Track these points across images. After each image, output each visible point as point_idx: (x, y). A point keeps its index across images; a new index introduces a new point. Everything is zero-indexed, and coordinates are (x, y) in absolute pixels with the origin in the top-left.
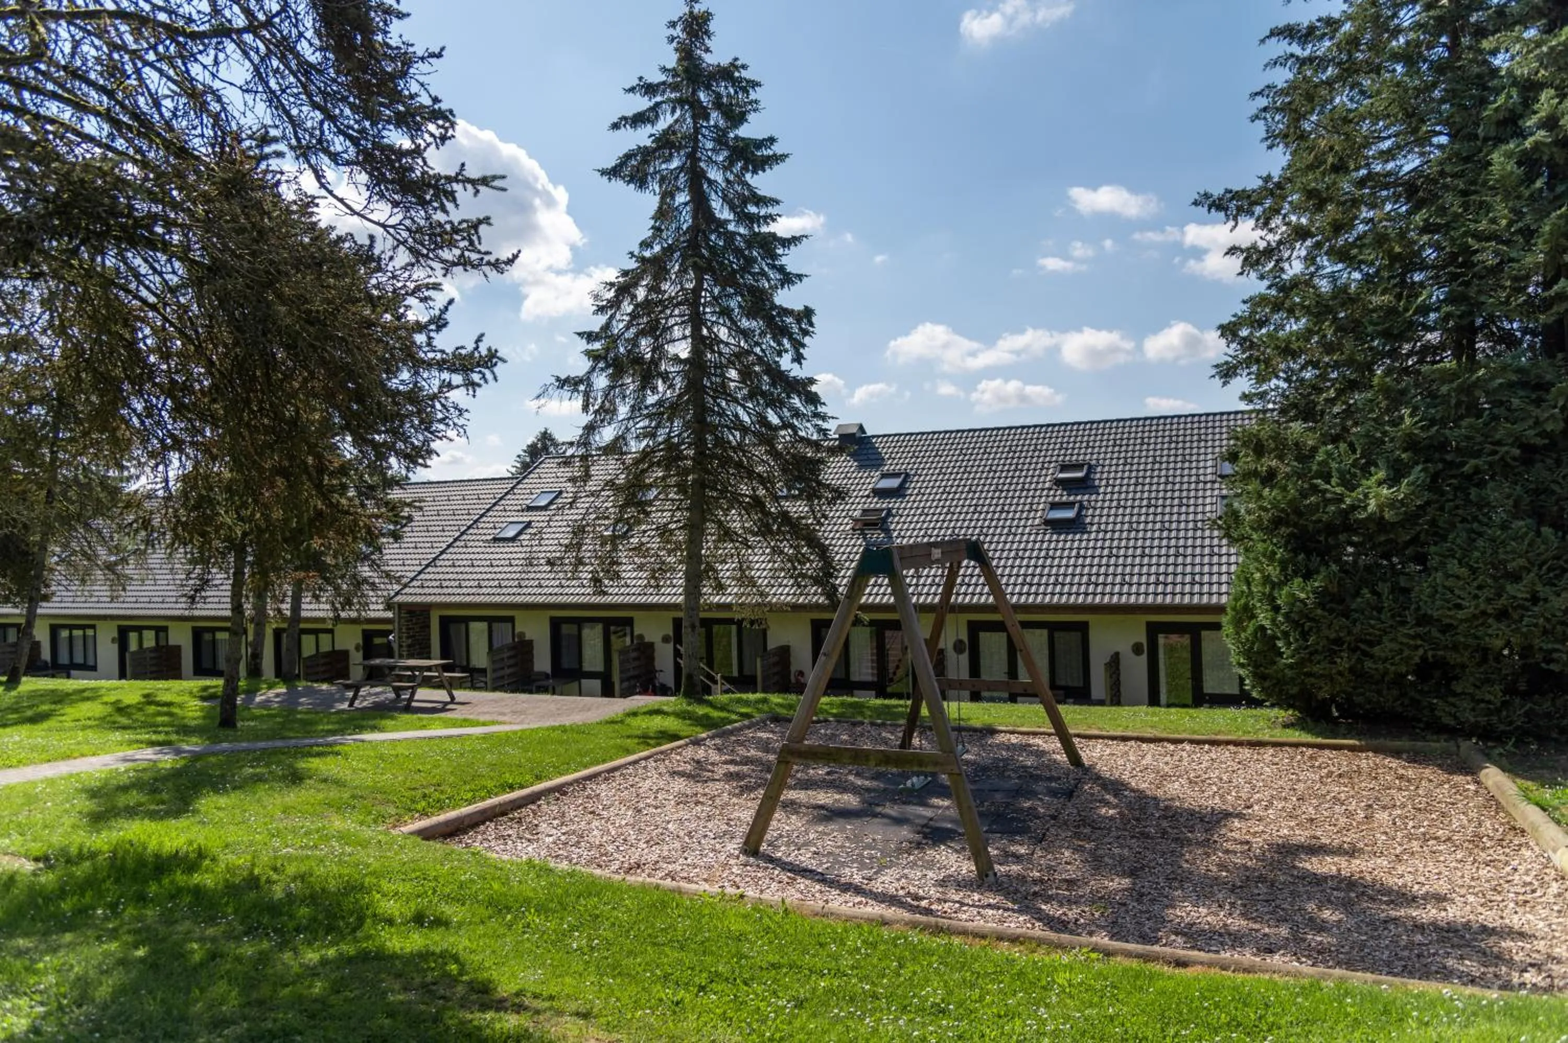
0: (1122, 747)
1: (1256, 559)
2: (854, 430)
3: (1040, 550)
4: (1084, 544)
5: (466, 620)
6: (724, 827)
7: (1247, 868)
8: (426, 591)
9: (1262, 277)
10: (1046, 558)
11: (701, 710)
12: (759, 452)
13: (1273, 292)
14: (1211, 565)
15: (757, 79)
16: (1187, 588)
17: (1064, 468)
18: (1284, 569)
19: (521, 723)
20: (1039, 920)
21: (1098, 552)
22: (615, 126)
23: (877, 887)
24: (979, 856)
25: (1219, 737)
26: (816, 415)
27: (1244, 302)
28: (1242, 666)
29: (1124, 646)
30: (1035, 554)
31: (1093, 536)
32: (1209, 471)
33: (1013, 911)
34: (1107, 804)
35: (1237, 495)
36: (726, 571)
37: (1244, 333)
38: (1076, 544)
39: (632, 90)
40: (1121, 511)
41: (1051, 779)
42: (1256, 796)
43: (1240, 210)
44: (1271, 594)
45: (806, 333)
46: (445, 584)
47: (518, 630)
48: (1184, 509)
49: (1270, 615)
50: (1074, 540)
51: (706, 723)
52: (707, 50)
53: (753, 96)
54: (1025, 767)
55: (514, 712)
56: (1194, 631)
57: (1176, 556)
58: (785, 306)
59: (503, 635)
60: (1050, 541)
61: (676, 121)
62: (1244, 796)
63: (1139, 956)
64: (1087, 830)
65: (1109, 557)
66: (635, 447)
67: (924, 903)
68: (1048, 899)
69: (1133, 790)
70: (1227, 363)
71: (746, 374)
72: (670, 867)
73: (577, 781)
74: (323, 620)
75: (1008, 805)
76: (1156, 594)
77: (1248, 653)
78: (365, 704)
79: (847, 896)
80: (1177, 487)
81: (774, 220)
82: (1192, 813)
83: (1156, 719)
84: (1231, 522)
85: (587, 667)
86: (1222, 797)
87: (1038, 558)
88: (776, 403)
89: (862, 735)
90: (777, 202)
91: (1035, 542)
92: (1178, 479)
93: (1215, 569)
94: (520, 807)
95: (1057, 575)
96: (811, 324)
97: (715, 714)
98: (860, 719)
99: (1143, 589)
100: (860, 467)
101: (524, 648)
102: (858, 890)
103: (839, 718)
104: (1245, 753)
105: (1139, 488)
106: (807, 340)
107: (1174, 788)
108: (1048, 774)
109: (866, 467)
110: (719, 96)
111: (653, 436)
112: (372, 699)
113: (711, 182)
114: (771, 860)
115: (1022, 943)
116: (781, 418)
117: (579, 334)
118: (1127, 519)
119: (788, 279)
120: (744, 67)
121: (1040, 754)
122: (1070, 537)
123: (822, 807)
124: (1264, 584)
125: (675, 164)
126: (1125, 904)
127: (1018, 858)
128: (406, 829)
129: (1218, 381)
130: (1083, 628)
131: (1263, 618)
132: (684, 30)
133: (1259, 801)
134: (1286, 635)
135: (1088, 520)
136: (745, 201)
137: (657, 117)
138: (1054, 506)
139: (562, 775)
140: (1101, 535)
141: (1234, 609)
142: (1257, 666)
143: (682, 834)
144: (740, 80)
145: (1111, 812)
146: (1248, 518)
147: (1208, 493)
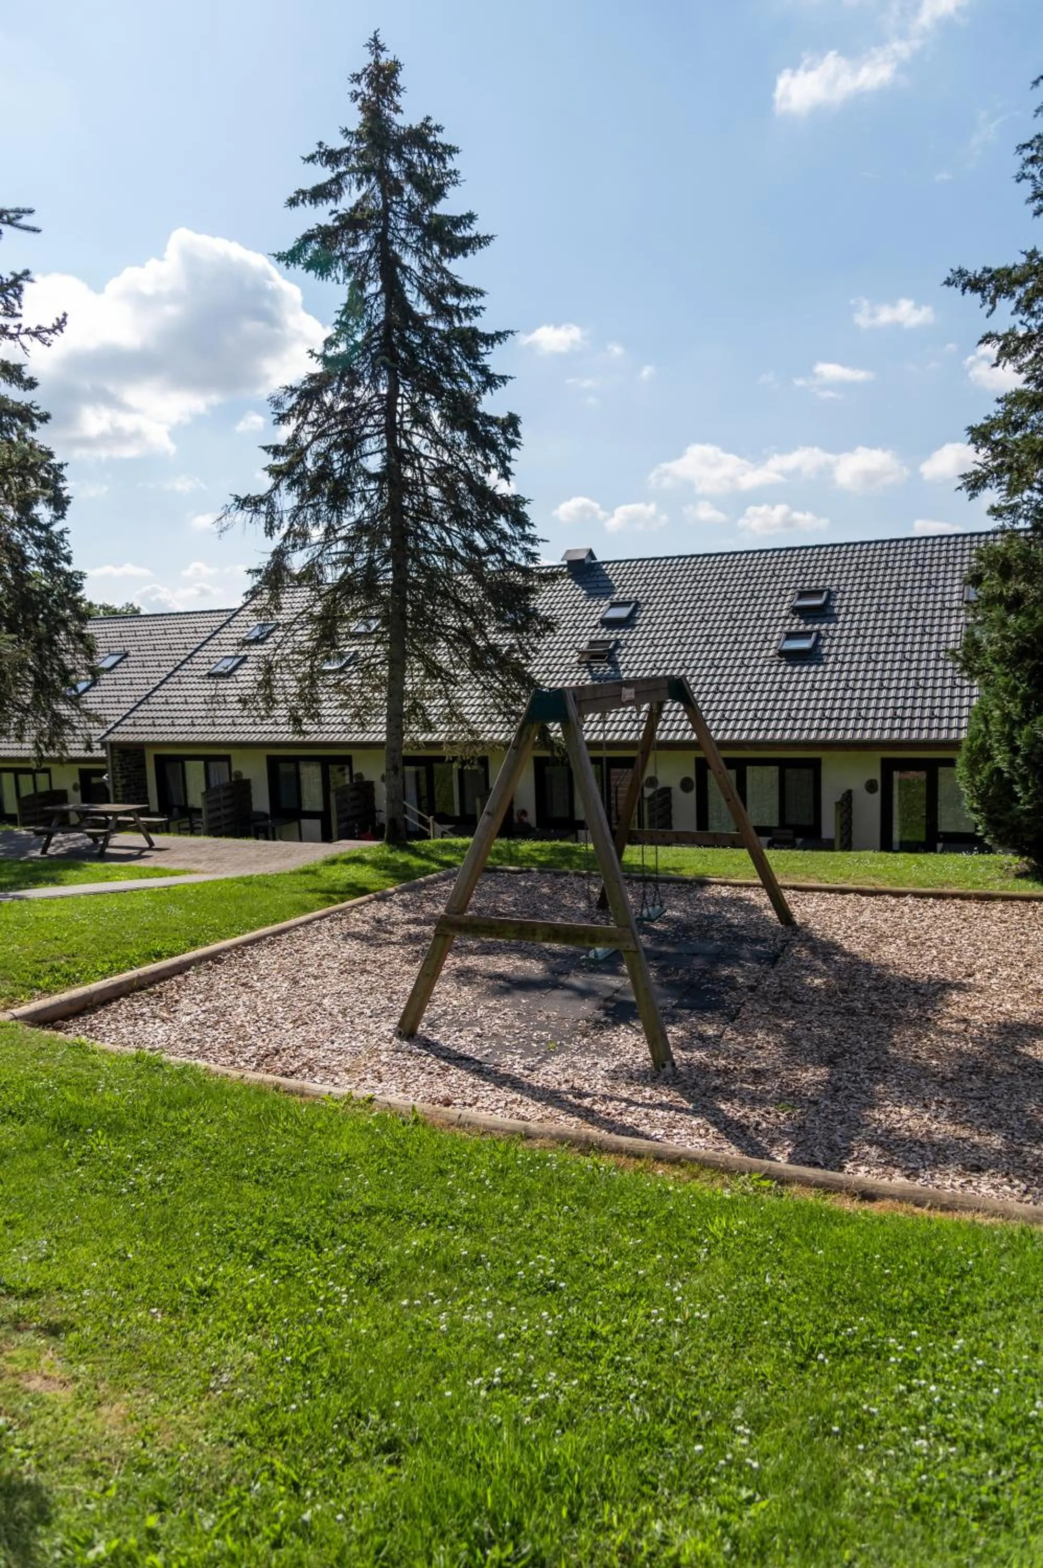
0: (840, 900)
1: (996, 695)
2: (583, 556)
3: (773, 683)
4: (819, 676)
5: (182, 759)
6: (384, 1002)
7: (961, 1054)
8: (139, 729)
9: (1020, 370)
10: (778, 691)
11: (402, 858)
12: (466, 580)
13: (1032, 387)
14: (952, 697)
15: (453, 144)
16: (925, 723)
17: (803, 595)
18: (1026, 706)
19: (215, 872)
20: (715, 1124)
21: (833, 685)
22: (293, 202)
23: (538, 1080)
24: (657, 1041)
25: (946, 890)
26: (525, 537)
27: (999, 401)
28: (975, 811)
29: (857, 783)
30: (767, 687)
31: (829, 667)
32: (955, 596)
33: (687, 1111)
34: (814, 971)
35: (979, 623)
36: (435, 707)
37: (997, 436)
38: (811, 677)
39: (311, 158)
40: (860, 641)
41: (757, 940)
42: (980, 962)
43: (999, 290)
44: (1010, 733)
45: (512, 444)
46: (158, 722)
47: (234, 769)
48: (926, 638)
49: (1008, 756)
50: (808, 673)
51: (403, 874)
52: (397, 110)
53: (451, 165)
54: (731, 926)
55: (211, 860)
56: (931, 768)
57: (916, 688)
58: (489, 413)
59: (221, 775)
60: (784, 674)
61: (365, 197)
62: (966, 961)
63: (818, 1185)
64: (787, 1005)
65: (845, 690)
66: (332, 575)
67: (587, 1102)
68: (729, 1096)
69: (845, 954)
70: (975, 473)
71: (450, 491)
72: (311, 1054)
73: (236, 947)
74: (26, 760)
75: (705, 972)
76: (892, 729)
77: (982, 798)
78: (60, 850)
79: (501, 1093)
80: (921, 614)
81: (477, 314)
82: (906, 983)
83: (880, 866)
84: (971, 653)
85: (306, 807)
86: (942, 962)
87: (770, 691)
88: (484, 526)
89: (563, 887)
90: (481, 293)
91: (768, 674)
92: (922, 606)
93: (956, 702)
94: (164, 979)
95: (790, 710)
96: (517, 434)
97: (416, 862)
98: (566, 868)
99: (879, 724)
100: (589, 595)
101: (242, 787)
102: (515, 1084)
103: (544, 867)
104: (972, 908)
105: (881, 616)
106: (514, 453)
107: (890, 952)
108: (754, 934)
109: (596, 594)
110: (411, 164)
111: (350, 561)
112: (68, 846)
113: (405, 269)
114: (427, 1044)
115: (682, 1166)
116: (487, 541)
117: (265, 448)
118: (866, 649)
119: (491, 381)
120: (438, 129)
121: (754, 909)
122: (805, 669)
123: (500, 976)
124: (1003, 723)
125: (364, 246)
126: (816, 1103)
127: (703, 1040)
128: (17, 1011)
129: (965, 494)
130: (815, 765)
131: (1001, 760)
132: (369, 85)
133: (982, 968)
134: (1024, 778)
135: (825, 651)
136: (442, 290)
137: (340, 189)
138: (790, 636)
139: (222, 938)
140: (837, 667)
141: (969, 749)
142: (990, 812)
143: (335, 1011)
144: (436, 145)
145: (817, 981)
146: (989, 649)
147: (953, 620)
